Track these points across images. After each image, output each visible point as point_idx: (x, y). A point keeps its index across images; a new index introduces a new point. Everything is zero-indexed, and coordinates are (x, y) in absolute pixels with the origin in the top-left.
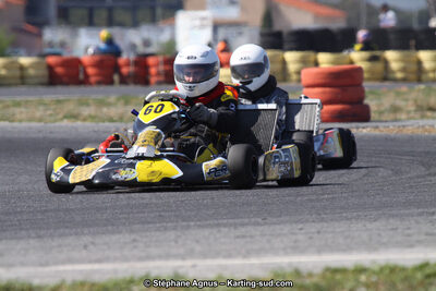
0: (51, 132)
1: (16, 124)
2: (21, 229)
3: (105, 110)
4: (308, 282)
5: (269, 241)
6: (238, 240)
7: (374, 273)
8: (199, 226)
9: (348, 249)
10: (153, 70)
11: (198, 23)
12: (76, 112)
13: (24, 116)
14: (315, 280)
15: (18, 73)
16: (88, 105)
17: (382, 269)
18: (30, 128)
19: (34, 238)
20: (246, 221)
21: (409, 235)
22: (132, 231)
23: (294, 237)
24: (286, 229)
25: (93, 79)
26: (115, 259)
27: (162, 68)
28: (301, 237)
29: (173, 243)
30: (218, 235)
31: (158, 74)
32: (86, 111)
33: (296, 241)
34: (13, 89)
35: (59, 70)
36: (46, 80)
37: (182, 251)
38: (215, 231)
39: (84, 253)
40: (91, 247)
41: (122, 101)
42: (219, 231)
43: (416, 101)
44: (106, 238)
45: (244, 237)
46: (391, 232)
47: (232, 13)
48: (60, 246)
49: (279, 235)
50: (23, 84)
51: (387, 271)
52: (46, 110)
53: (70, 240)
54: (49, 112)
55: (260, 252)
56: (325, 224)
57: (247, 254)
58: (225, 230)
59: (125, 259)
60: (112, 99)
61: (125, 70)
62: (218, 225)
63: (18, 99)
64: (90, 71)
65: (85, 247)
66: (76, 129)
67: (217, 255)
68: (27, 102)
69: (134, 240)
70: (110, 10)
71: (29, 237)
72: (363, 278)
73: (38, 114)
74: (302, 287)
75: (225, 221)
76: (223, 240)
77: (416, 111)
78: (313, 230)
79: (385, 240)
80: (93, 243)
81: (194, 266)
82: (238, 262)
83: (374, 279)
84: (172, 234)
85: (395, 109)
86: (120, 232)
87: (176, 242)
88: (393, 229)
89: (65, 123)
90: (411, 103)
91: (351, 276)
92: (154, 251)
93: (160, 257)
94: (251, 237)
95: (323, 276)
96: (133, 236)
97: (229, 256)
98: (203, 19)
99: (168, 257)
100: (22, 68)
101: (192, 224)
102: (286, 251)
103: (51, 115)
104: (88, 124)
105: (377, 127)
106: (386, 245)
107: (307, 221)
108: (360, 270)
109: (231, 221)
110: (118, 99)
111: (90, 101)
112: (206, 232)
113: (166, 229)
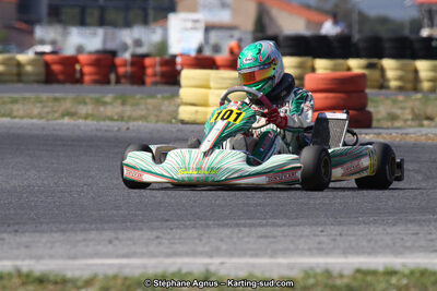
0: (54, 130)
1: (17, 120)
2: (41, 223)
3: (102, 109)
4: (339, 282)
5: (292, 242)
6: (261, 240)
7: (404, 276)
8: (219, 225)
9: (372, 252)
10: (149, 71)
11: (190, 25)
12: (73, 110)
13: (21, 113)
14: (345, 281)
15: (15, 70)
16: (85, 103)
17: (412, 273)
18: (32, 124)
19: (56, 232)
20: (264, 222)
21: (432, 240)
22: (152, 229)
23: (317, 239)
24: (307, 230)
25: (87, 78)
26: (142, 255)
27: (158, 69)
28: (324, 239)
29: (197, 241)
30: (241, 235)
31: (155, 75)
32: (83, 110)
33: (319, 243)
34: (10, 86)
35: (56, 68)
36: (43, 77)
37: (207, 249)
38: (236, 230)
39: (110, 247)
40: (116, 242)
41: (119, 101)
42: (240, 231)
43: (413, 110)
44: (129, 234)
45: (266, 237)
46: (414, 237)
47: (224, 17)
48: (85, 240)
49: (301, 236)
50: (20, 81)
51: (418, 275)
52: (43, 107)
53: (93, 235)
54: (47, 110)
55: (285, 252)
56: (345, 228)
57: (274, 254)
58: (246, 230)
59: (152, 255)
60: (108, 98)
61: (121, 70)
62: (238, 225)
63: (16, 96)
64: (87, 69)
65: (110, 242)
66: (79, 127)
67: (243, 254)
68: (24, 99)
69: (158, 237)
70: (103, 10)
71: (52, 231)
72: (394, 280)
73: (36, 111)
74: (333, 287)
75: (243, 221)
76: (246, 240)
77: (413, 120)
78: (334, 233)
79: (409, 244)
80: (117, 238)
81: (222, 263)
82: (265, 261)
83: (405, 282)
84: (194, 233)
85: (393, 117)
86: (141, 229)
87: (201, 240)
88: (413, 234)
89: (66, 120)
90: (408, 111)
91: (381, 279)
92: (179, 247)
93: (187, 254)
94: (275, 237)
95: (354, 277)
96: (155, 233)
97: (256, 255)
98: (196, 21)
99: (194, 254)
100: (19, 65)
101: (211, 223)
102: (311, 252)
103: (48, 113)
104: (89, 122)
105: (380, 134)
106: (411, 249)
107: (325, 224)
108: (391, 273)
109: (248, 221)
110: (115, 98)
111: (87, 100)
112: (227, 231)
113: (186, 227)
